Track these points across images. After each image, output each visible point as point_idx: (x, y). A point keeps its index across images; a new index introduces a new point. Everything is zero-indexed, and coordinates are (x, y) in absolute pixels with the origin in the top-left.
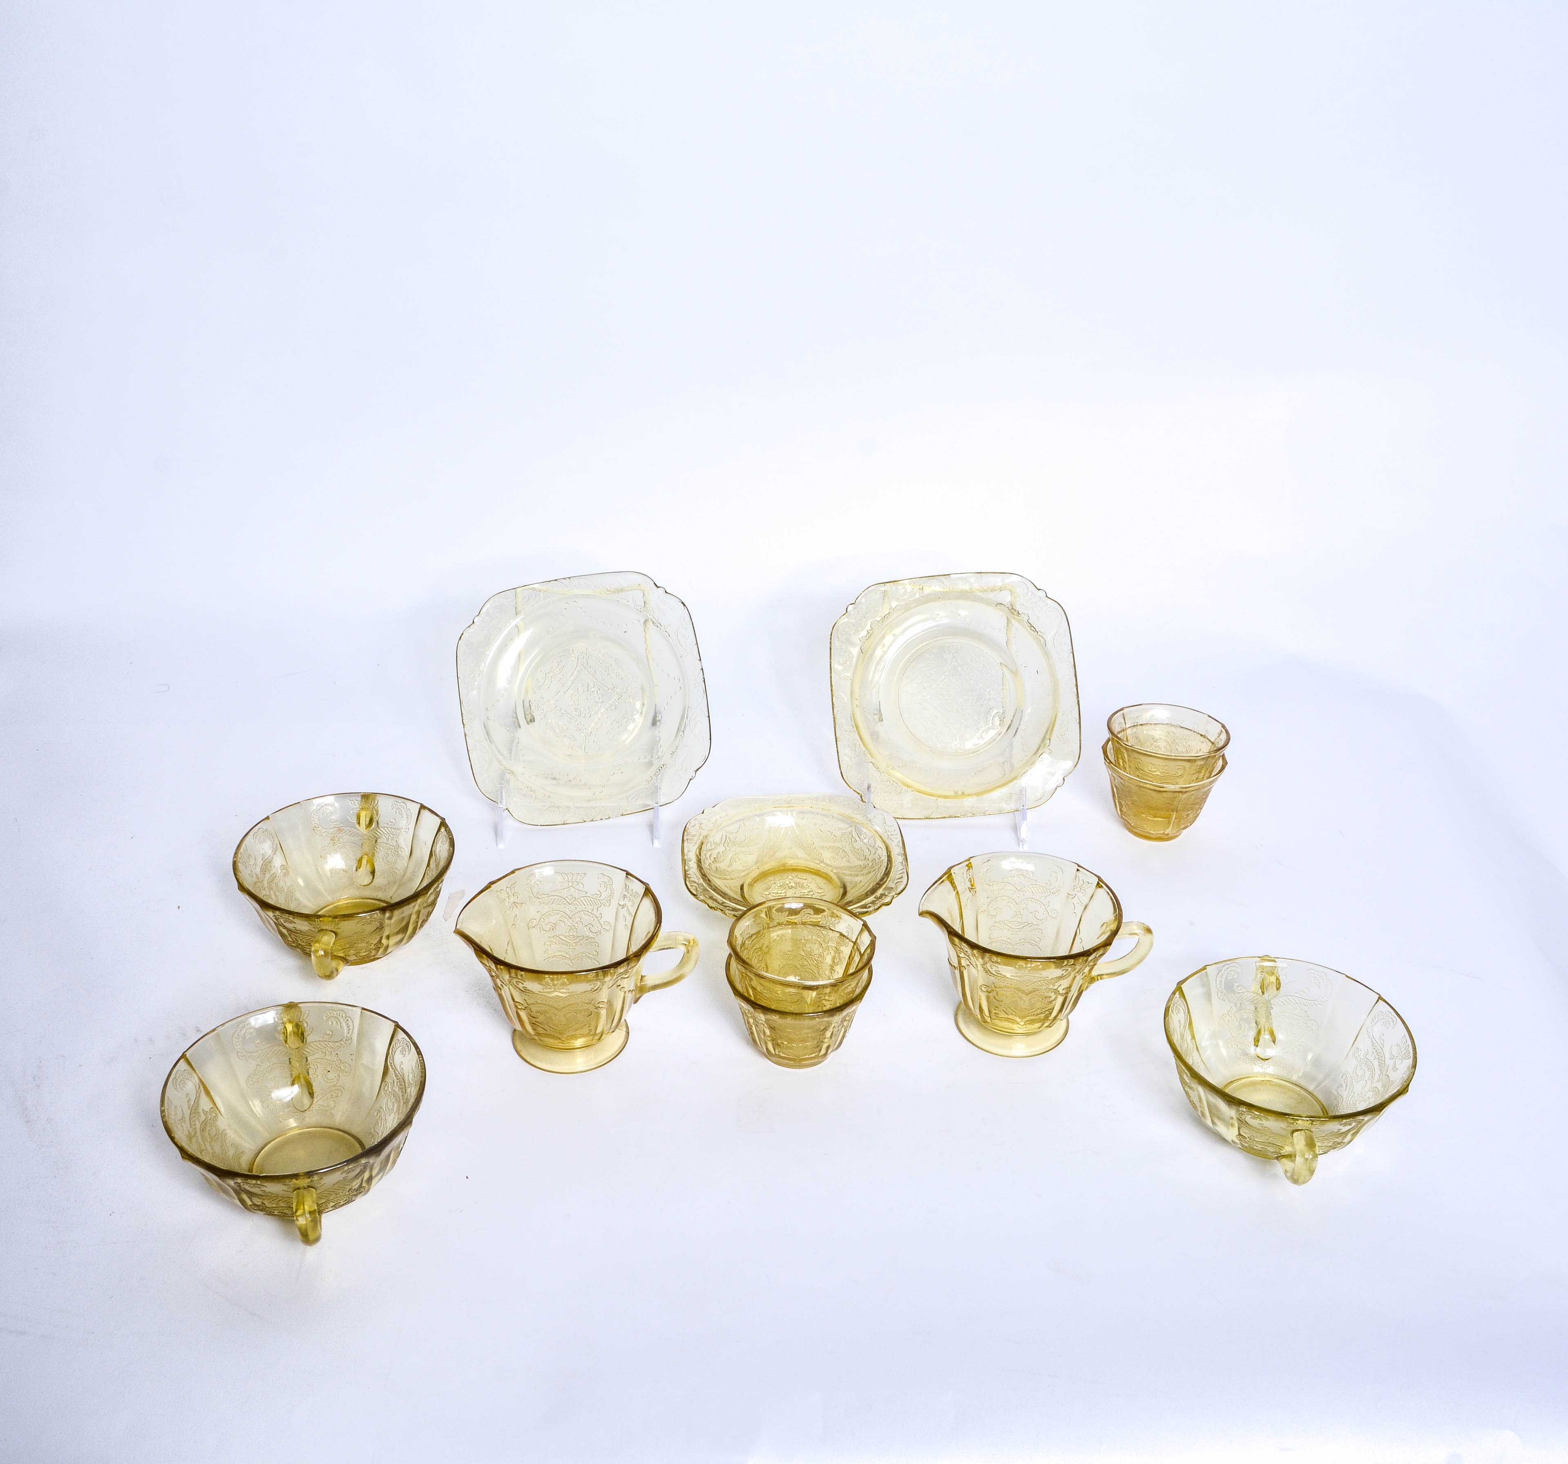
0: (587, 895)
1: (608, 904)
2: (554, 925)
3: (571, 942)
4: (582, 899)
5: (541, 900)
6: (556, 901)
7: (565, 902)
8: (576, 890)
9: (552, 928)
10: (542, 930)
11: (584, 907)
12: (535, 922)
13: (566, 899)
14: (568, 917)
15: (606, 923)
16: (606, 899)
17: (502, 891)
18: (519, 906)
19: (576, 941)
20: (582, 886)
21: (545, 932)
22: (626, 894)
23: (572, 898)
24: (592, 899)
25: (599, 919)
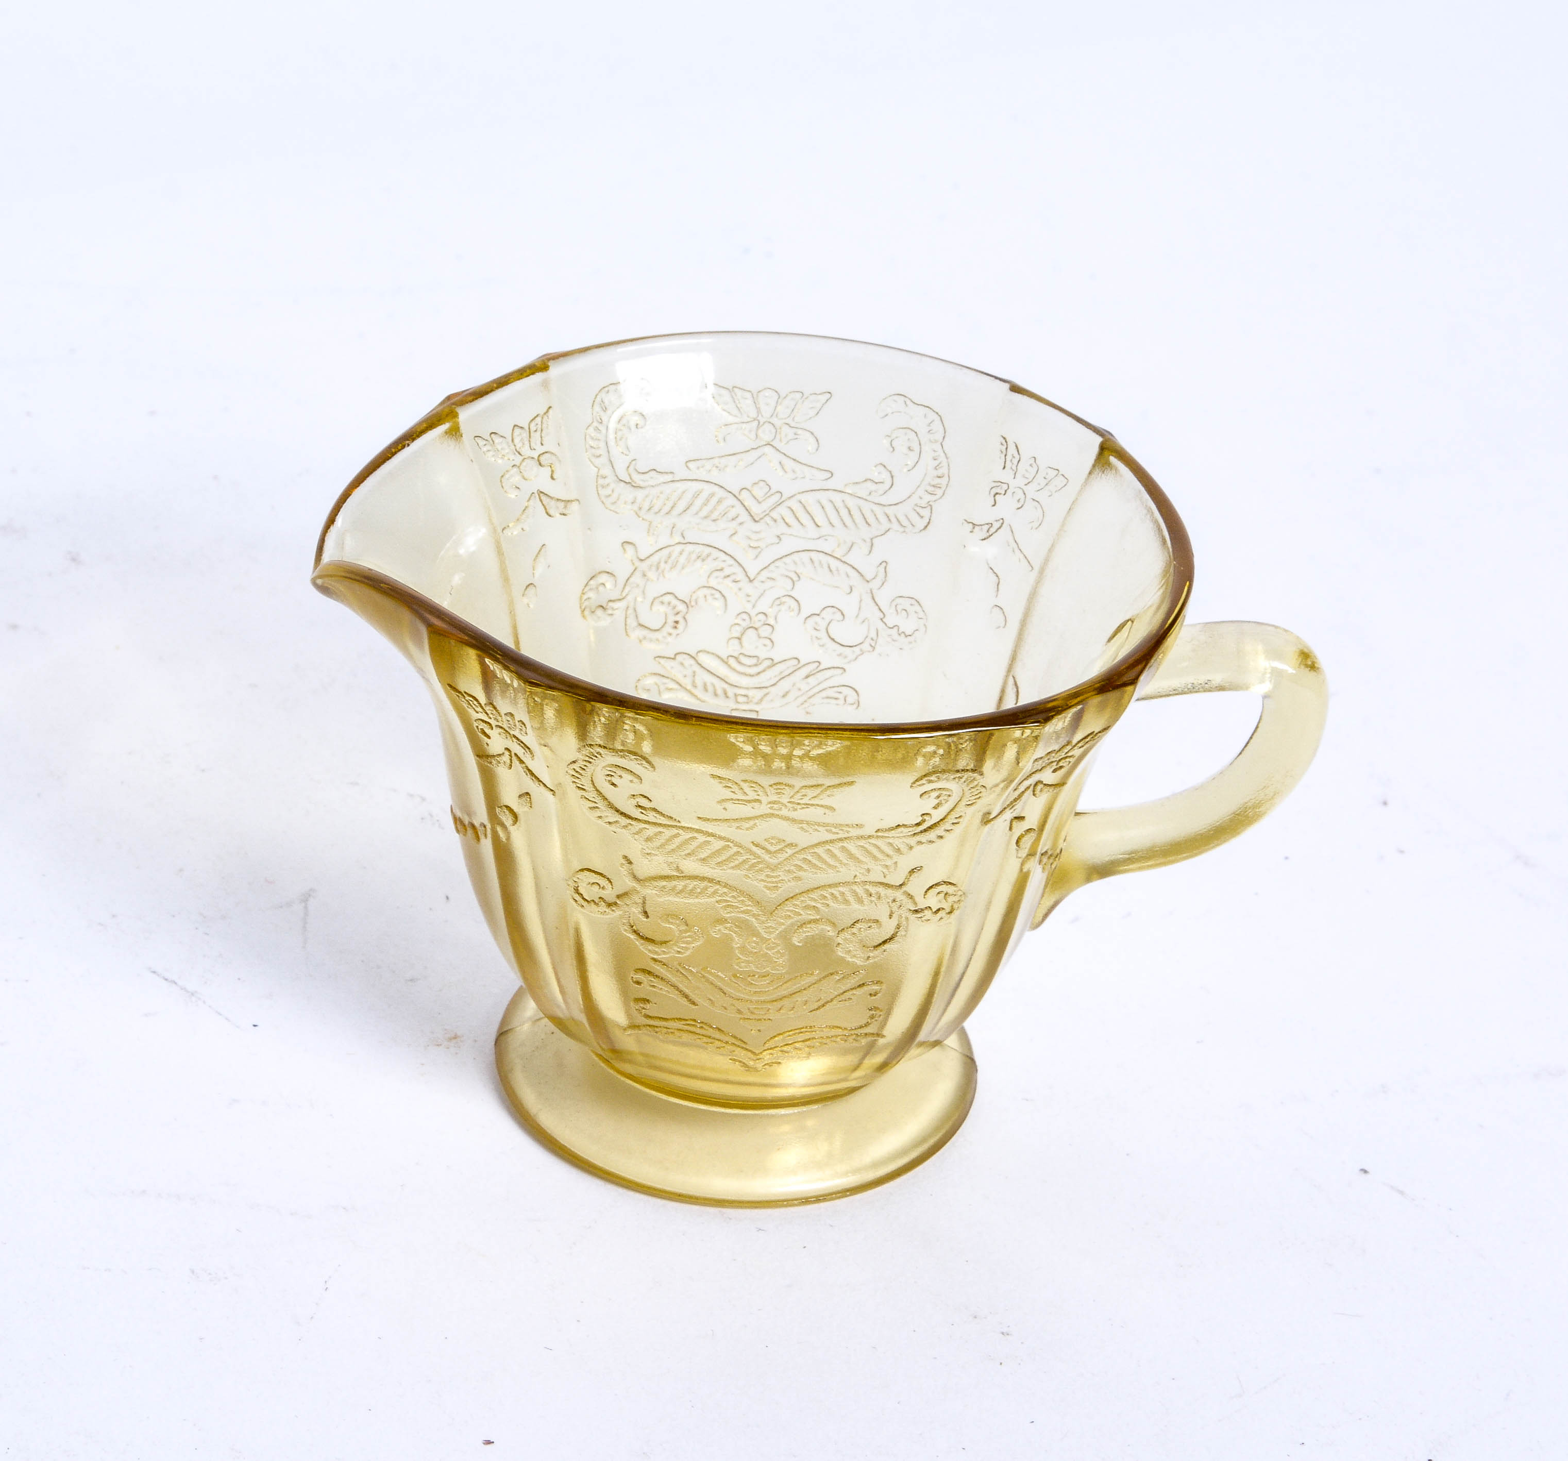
0: (830, 484)
1: (921, 524)
2: (681, 607)
3: (744, 681)
4: (809, 499)
5: (640, 494)
6: (698, 502)
7: (739, 509)
8: (786, 461)
9: (672, 619)
10: (632, 622)
11: (812, 532)
12: (608, 585)
13: (744, 496)
14: (740, 576)
15: (905, 603)
16: (915, 499)
17: (497, 440)
18: (553, 508)
19: (764, 679)
20: (811, 445)
21: (645, 632)
22: (1007, 476)
23: (768, 496)
24: (851, 503)
25: (875, 585)
